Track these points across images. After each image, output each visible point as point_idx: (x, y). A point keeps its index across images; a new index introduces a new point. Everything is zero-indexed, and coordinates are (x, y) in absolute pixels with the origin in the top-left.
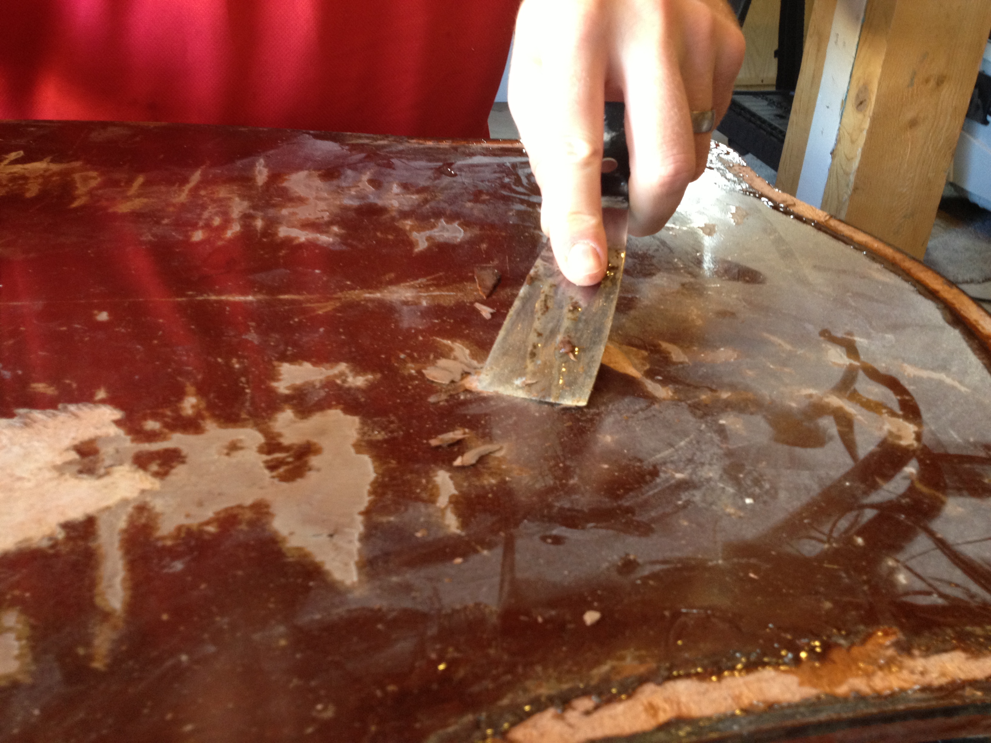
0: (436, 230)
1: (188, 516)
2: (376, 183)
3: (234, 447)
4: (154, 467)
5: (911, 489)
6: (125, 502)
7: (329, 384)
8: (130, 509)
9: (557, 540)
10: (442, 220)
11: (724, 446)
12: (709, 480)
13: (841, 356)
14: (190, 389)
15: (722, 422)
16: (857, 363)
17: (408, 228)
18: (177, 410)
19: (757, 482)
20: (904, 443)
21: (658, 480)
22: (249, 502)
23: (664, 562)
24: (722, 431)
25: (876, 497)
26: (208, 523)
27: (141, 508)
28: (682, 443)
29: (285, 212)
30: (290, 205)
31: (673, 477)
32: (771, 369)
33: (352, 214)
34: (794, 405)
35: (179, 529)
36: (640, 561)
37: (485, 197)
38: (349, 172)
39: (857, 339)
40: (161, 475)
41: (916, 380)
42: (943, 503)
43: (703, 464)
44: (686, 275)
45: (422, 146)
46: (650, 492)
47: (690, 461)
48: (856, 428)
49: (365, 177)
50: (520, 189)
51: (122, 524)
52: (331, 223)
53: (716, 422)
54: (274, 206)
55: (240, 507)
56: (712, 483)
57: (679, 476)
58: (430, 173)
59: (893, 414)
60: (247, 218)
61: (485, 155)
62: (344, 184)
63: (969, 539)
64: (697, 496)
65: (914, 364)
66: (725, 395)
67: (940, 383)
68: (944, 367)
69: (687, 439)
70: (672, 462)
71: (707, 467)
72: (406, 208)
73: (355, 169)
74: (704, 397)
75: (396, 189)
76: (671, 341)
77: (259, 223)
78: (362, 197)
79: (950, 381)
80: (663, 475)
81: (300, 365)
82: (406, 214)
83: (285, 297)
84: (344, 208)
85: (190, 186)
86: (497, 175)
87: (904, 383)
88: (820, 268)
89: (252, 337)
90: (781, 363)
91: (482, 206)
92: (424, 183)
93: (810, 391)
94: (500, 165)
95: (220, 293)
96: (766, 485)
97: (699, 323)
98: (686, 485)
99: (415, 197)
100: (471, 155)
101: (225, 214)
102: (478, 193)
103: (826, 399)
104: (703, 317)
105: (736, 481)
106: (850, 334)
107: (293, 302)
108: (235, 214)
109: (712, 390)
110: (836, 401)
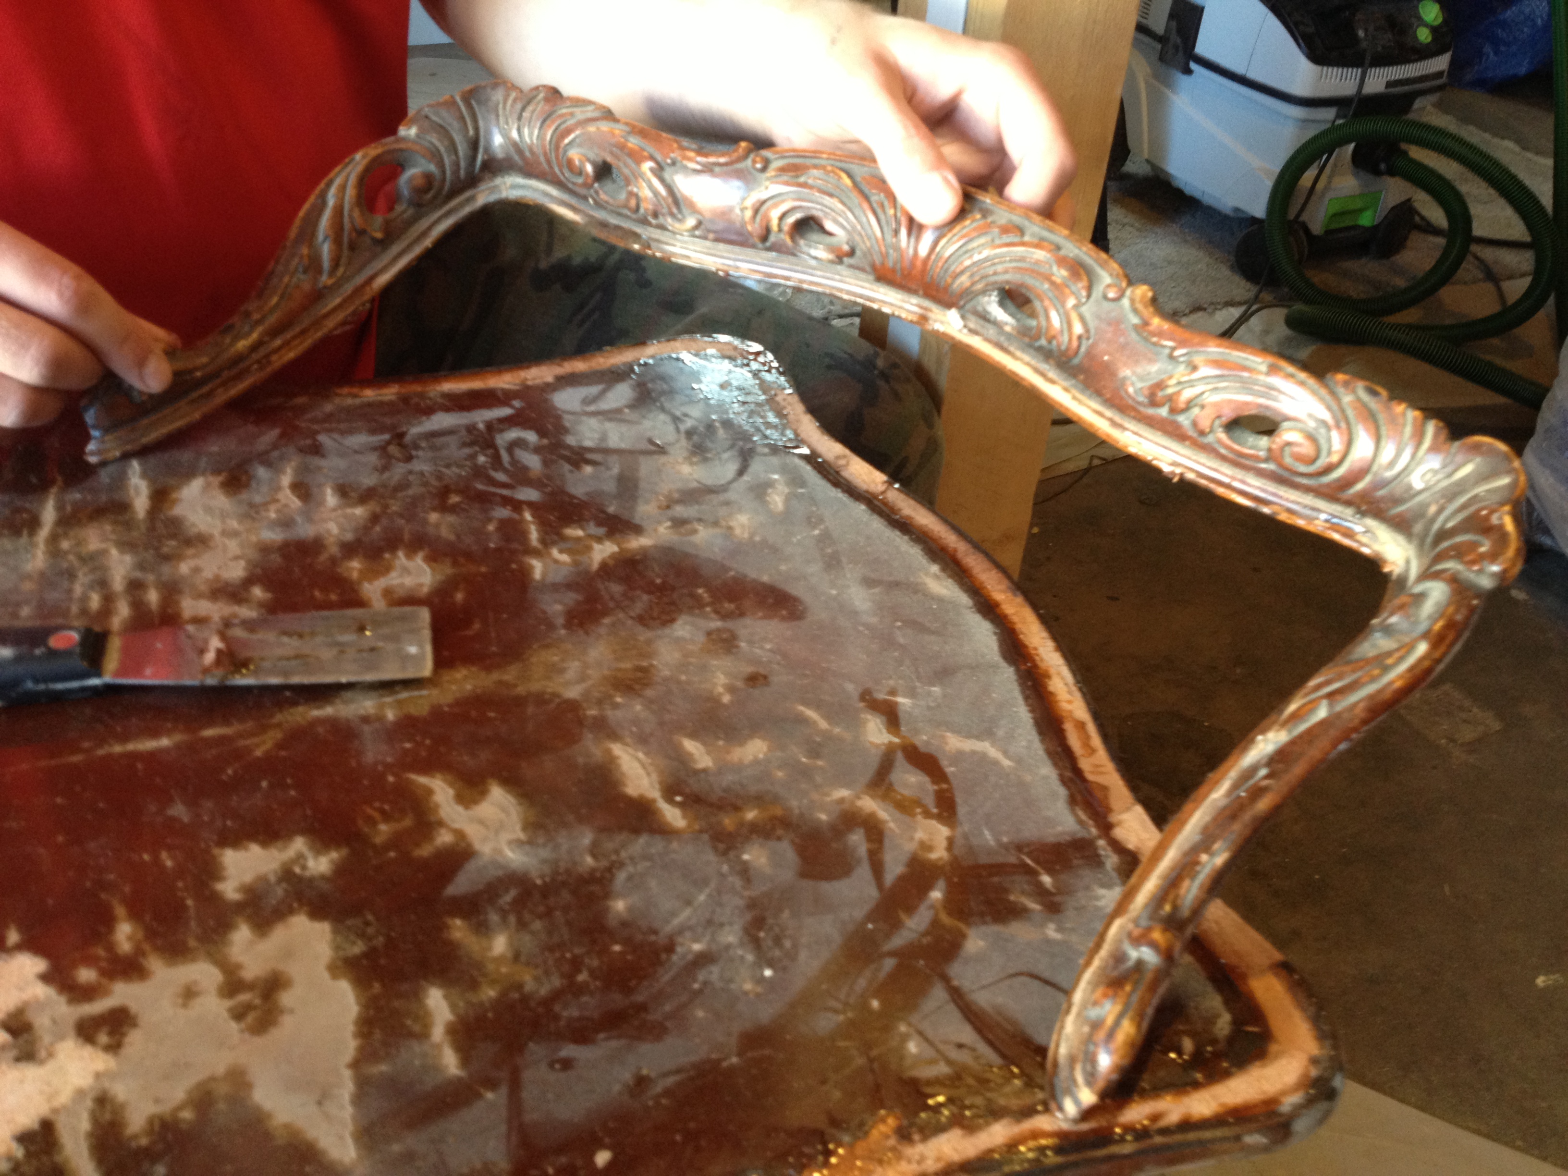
0: (394, 574)
1: (157, 1101)
2: (302, 489)
3: (189, 994)
4: (103, 1038)
5: (935, 923)
6: (80, 1093)
7: (287, 875)
8: (89, 1103)
9: (567, 1064)
10: (401, 554)
11: (747, 893)
12: (728, 947)
13: (880, 730)
14: (120, 911)
15: (746, 857)
16: (896, 740)
17: (355, 575)
18: (110, 947)
19: (778, 941)
20: (934, 856)
21: (675, 958)
22: (220, 1070)
23: (678, 1071)
24: (745, 872)
25: (898, 941)
26: (180, 1108)
27: (102, 1100)
28: (702, 898)
29: (184, 568)
30: (190, 551)
31: (690, 951)
32: (803, 763)
33: (276, 559)
34: (823, 817)
35: (151, 1121)
36: (653, 1075)
37: (454, 499)
38: (261, 472)
39: (900, 700)
40: (114, 1048)
41: (959, 757)
42: (964, 936)
43: (722, 925)
44: (713, 615)
45: (357, 401)
46: (665, 977)
47: (710, 922)
48: (887, 843)
49: (286, 480)
50: (501, 477)
51: (85, 1125)
52: (250, 581)
53: (738, 857)
54: (167, 558)
55: (213, 1079)
56: (731, 952)
57: (697, 947)
58: (373, 459)
59: (927, 814)
60: (135, 587)
61: (447, 410)
62: (258, 499)
63: (984, 982)
64: (713, 973)
65: (957, 731)
66: (751, 815)
67: (983, 758)
68: (990, 733)
69: (707, 891)
70: (690, 928)
71: (727, 928)
72: (349, 536)
73: (268, 464)
74: (728, 822)
75: (331, 499)
76: (694, 735)
77: (153, 597)
78: (286, 523)
79: (994, 753)
80: (679, 949)
81: (246, 849)
82: (350, 549)
83: (209, 732)
84: (265, 549)
85: (44, 533)
86: (467, 451)
87: (944, 763)
88: (869, 582)
89: (179, 811)
90: (815, 752)
91: (451, 519)
92: (369, 480)
93: (843, 793)
94: (471, 429)
95: (125, 738)
96: (788, 944)
97: (726, 699)
98: (704, 959)
99: (359, 511)
100: (429, 411)
101: (103, 584)
102: (445, 492)
103: (859, 803)
104: (731, 689)
105: (756, 943)
106: (893, 692)
107: (221, 741)
108: (118, 583)
109: (737, 809)
110: (869, 804)
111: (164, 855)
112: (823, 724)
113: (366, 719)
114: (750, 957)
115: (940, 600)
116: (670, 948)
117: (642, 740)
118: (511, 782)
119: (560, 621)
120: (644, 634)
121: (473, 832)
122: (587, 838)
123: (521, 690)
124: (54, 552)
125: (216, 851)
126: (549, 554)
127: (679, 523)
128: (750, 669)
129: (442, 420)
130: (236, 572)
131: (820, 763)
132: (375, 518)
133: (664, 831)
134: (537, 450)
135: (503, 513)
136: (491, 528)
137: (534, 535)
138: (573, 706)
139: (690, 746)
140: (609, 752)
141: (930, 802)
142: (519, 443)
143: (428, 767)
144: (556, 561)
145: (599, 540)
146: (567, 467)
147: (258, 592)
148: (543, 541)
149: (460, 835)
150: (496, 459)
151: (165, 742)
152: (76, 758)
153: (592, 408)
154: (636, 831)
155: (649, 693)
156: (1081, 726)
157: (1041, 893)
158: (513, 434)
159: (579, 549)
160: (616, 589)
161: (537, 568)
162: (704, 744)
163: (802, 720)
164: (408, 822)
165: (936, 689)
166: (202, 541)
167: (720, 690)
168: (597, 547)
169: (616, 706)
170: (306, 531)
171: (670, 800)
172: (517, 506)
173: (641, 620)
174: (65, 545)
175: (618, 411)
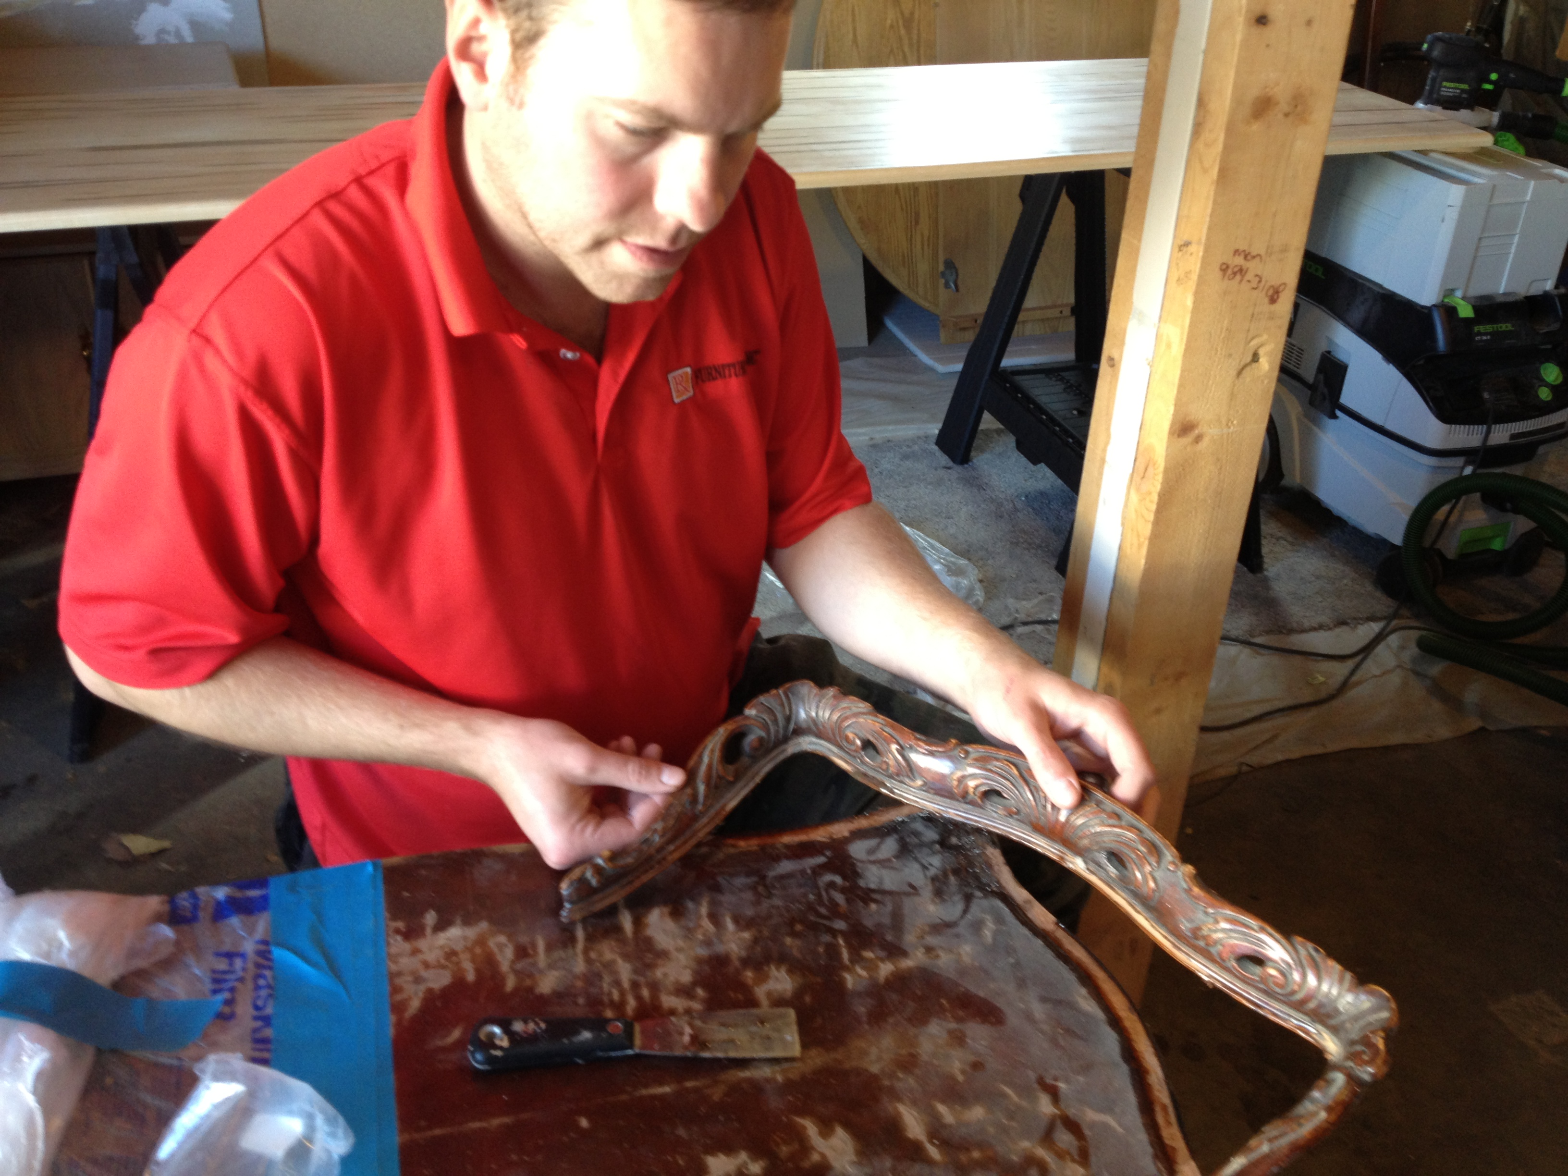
0: (770, 981)
2: (713, 918)
10: (773, 968)
13: (1048, 1104)
16: (1056, 1111)
17: (750, 982)
29: (659, 973)
30: (660, 962)
32: (1004, 1123)
33: (707, 968)
34: (1015, 1158)
37: (798, 927)
38: (690, 905)
39: (1060, 1084)
41: (1093, 1125)
44: (951, 1020)
49: (704, 911)
50: (823, 911)
52: (695, 984)
54: (649, 966)
58: (749, 896)
59: (1073, 1161)
60: (635, 985)
61: (788, 858)
62: (691, 924)
65: (1092, 1108)
66: (976, 1154)
67: (1106, 1126)
68: (1109, 1110)
72: (743, 953)
73: (693, 899)
74: (963, 1158)
75: (730, 925)
76: (943, 1102)
77: (645, 993)
78: (708, 943)
79: (1113, 1123)
81: (717, 1156)
82: (746, 962)
83: (689, 1084)
84: (700, 961)
85: (580, 945)
86: (802, 890)
87: (1084, 1128)
88: (1044, 1000)
89: (681, 1132)
90: (1011, 1116)
91: (798, 942)
92: (749, 912)
93: (1026, 1144)
94: (803, 872)
95: (646, 1086)
97: (961, 1078)
99: (746, 935)
100: (777, 858)
101: (617, 983)
102: (791, 923)
103: (1034, 1150)
104: (963, 1072)
106: (1056, 1079)
107: (696, 1090)
108: (626, 985)
109: (968, 1150)
110: (1041, 1152)
111: (678, 1157)
112: (1015, 1098)
113: (767, 1080)
115: (1086, 1015)
117: (914, 1103)
118: (848, 1126)
119: (864, 1019)
120: (912, 1031)
121: (830, 1155)
122: (888, 1164)
123: (847, 1066)
124: (589, 961)
125: (702, 1156)
126: (855, 970)
127: (929, 950)
128: (972, 1058)
129: (786, 866)
130: (686, 977)
131: (1014, 1124)
132: (756, 941)
133: (929, 1161)
134: (843, 891)
135: (826, 938)
136: (821, 950)
137: (845, 955)
138: (875, 1078)
139: (942, 1108)
140: (896, 1109)
141: (1075, 1153)
142: (832, 885)
143: (803, 1113)
144: (859, 976)
145: (882, 960)
146: (861, 904)
147: (700, 992)
148: (852, 961)
149: (823, 1156)
150: (819, 896)
151: (666, 1089)
152: (624, 1097)
153: (872, 858)
154: (913, 1160)
155: (917, 1071)
156: (1164, 1108)
158: (828, 877)
159: (871, 967)
160: (895, 997)
161: (849, 980)
162: (948, 1107)
163: (1004, 1095)
164: (796, 1146)
165: (1081, 1079)
166: (663, 955)
167: (957, 1072)
168: (882, 965)
169: (899, 1079)
170: (720, 949)
171: (933, 1144)
172: (833, 932)
173: (910, 1020)
174: (593, 955)
175: (889, 860)
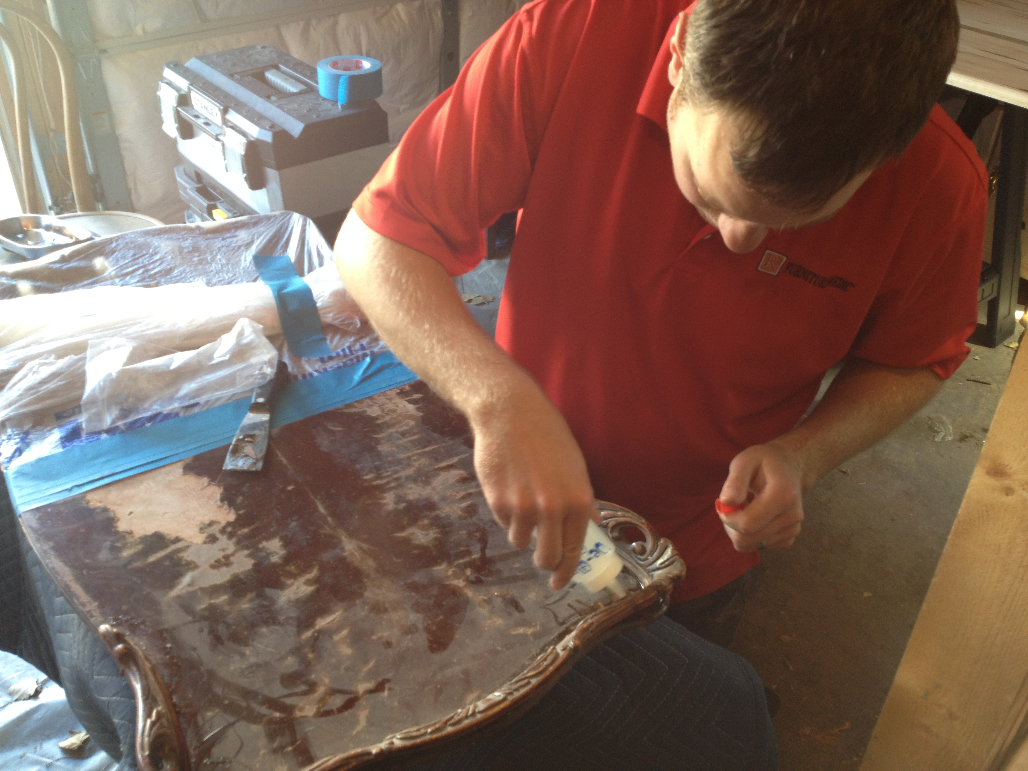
0: (423, 532)
1: (188, 556)
3: (224, 550)
4: (208, 540)
5: (264, 716)
6: (190, 542)
7: (270, 554)
8: (187, 545)
9: (201, 631)
10: (436, 530)
14: (253, 527)
16: (360, 693)
18: (239, 530)
20: (297, 712)
21: (243, 648)
24: (283, 659)
25: (254, 705)
26: (186, 561)
29: (411, 486)
30: (420, 484)
33: (423, 504)
34: (313, 677)
35: (182, 557)
36: (196, 651)
39: (387, 692)
40: (205, 542)
41: (355, 715)
42: (259, 724)
43: (258, 657)
46: (235, 647)
47: (258, 653)
48: (302, 697)
51: (181, 546)
54: (415, 480)
55: (196, 563)
57: (247, 652)
59: (319, 708)
60: (397, 479)
66: (311, 656)
67: (356, 724)
70: (255, 649)
76: (351, 631)
80: (246, 648)
83: (328, 518)
84: (428, 499)
85: (419, 451)
87: (350, 711)
95: (324, 503)
96: (251, 675)
98: (242, 655)
105: (251, 666)
106: (390, 689)
107: (326, 522)
108: (396, 476)
111: (275, 527)
112: (365, 669)
113: (342, 549)
114: (243, 666)
116: (247, 645)
117: (345, 618)
118: (318, 591)
119: (409, 581)
120: (407, 606)
121: (293, 588)
122: (292, 615)
123: (366, 581)
124: (410, 457)
125: (278, 537)
126: (451, 568)
128: (394, 641)
130: (412, 497)
131: (342, 672)
132: (456, 518)
133: (299, 634)
135: (475, 549)
136: (463, 548)
137: (463, 561)
138: (360, 596)
139: (345, 632)
140: (337, 611)
143: (322, 569)
144: (447, 571)
145: (466, 580)
147: (403, 505)
148: (459, 565)
149: (291, 585)
151: (323, 511)
152: (312, 497)
154: (298, 626)
155: (373, 615)
157: (282, 748)
159: (457, 576)
160: (435, 592)
161: (440, 567)
162: (346, 636)
163: (366, 662)
164: (296, 572)
166: (427, 484)
167: (379, 635)
168: (460, 580)
169: (363, 607)
171: (314, 632)
173: (416, 604)
174: (415, 458)
